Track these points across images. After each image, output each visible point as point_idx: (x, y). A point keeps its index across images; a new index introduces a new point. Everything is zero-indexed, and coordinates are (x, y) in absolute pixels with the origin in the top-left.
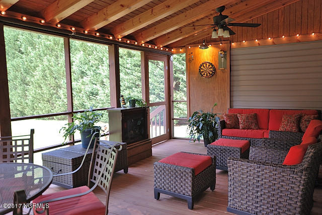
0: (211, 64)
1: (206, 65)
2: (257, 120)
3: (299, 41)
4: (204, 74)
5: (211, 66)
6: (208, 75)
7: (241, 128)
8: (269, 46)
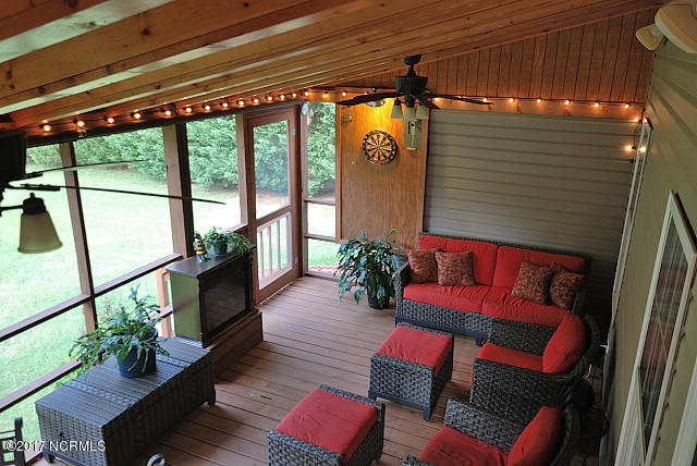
0: (389, 136)
1: (378, 136)
2: (473, 268)
3: (568, 115)
4: (373, 156)
5: (387, 141)
6: (382, 158)
7: (440, 283)
8: (509, 114)
